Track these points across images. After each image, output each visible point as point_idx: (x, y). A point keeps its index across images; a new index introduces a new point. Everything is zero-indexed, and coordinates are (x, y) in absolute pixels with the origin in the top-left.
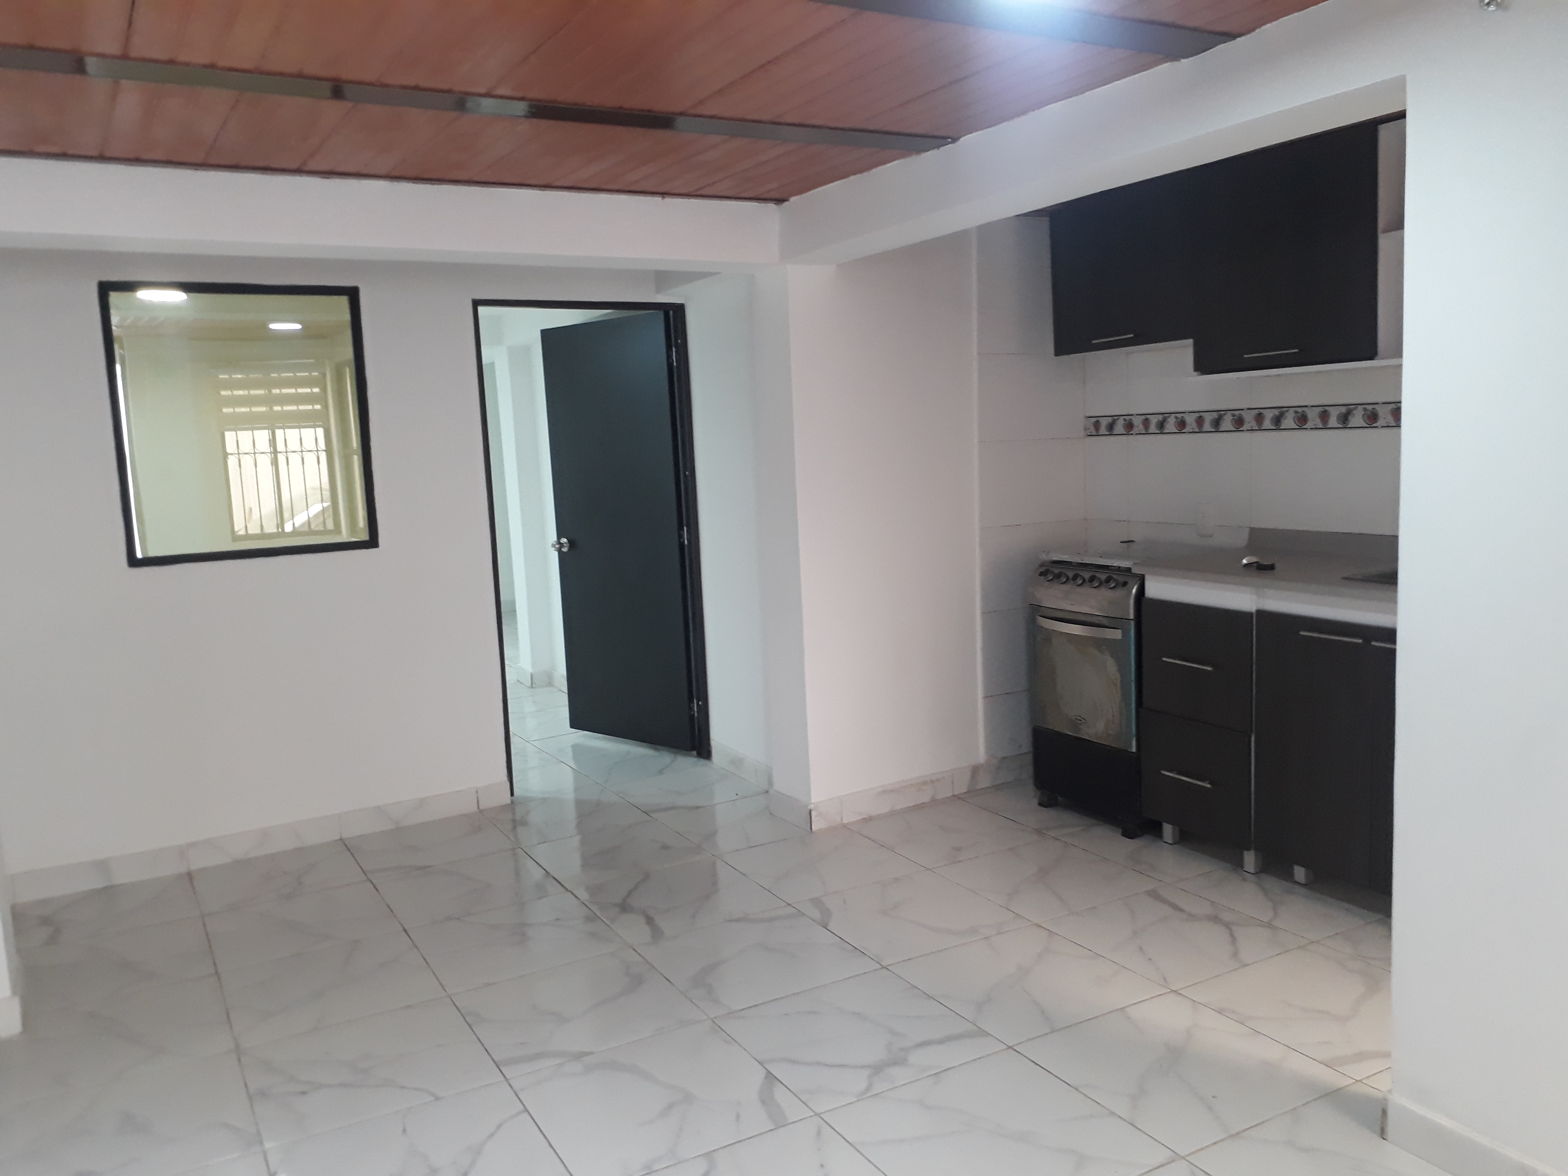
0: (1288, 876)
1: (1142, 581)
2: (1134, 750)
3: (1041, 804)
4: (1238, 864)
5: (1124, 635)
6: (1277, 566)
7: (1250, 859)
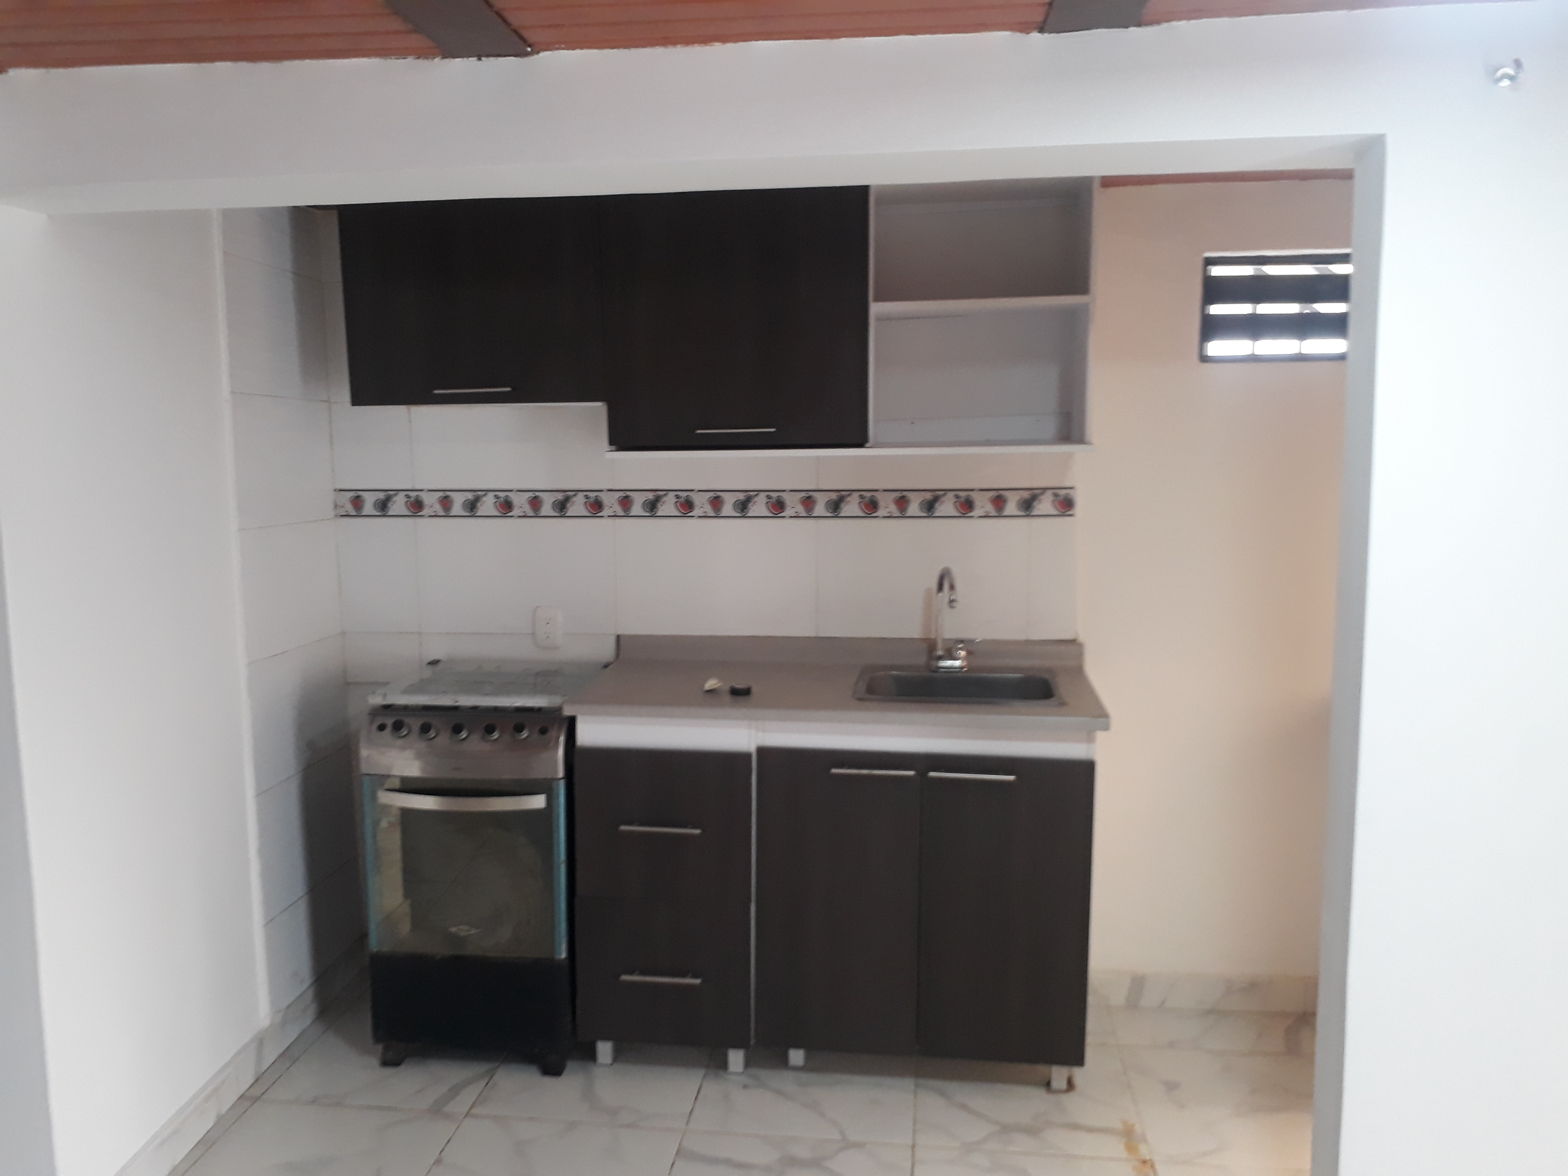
0: (783, 1062)
1: (571, 724)
2: (563, 955)
3: (387, 1063)
4: (723, 1065)
5: (549, 801)
6: (754, 690)
7: (736, 1058)
